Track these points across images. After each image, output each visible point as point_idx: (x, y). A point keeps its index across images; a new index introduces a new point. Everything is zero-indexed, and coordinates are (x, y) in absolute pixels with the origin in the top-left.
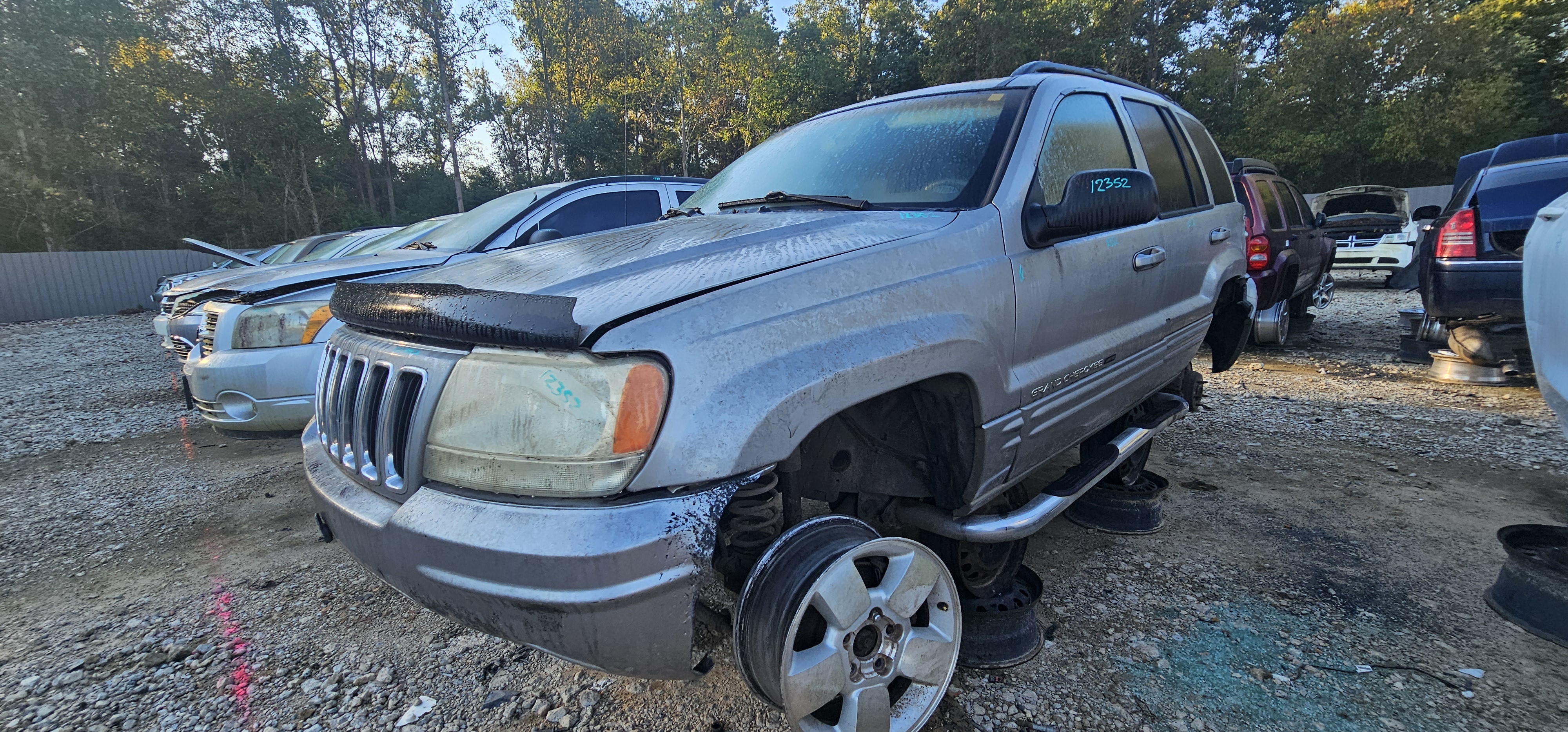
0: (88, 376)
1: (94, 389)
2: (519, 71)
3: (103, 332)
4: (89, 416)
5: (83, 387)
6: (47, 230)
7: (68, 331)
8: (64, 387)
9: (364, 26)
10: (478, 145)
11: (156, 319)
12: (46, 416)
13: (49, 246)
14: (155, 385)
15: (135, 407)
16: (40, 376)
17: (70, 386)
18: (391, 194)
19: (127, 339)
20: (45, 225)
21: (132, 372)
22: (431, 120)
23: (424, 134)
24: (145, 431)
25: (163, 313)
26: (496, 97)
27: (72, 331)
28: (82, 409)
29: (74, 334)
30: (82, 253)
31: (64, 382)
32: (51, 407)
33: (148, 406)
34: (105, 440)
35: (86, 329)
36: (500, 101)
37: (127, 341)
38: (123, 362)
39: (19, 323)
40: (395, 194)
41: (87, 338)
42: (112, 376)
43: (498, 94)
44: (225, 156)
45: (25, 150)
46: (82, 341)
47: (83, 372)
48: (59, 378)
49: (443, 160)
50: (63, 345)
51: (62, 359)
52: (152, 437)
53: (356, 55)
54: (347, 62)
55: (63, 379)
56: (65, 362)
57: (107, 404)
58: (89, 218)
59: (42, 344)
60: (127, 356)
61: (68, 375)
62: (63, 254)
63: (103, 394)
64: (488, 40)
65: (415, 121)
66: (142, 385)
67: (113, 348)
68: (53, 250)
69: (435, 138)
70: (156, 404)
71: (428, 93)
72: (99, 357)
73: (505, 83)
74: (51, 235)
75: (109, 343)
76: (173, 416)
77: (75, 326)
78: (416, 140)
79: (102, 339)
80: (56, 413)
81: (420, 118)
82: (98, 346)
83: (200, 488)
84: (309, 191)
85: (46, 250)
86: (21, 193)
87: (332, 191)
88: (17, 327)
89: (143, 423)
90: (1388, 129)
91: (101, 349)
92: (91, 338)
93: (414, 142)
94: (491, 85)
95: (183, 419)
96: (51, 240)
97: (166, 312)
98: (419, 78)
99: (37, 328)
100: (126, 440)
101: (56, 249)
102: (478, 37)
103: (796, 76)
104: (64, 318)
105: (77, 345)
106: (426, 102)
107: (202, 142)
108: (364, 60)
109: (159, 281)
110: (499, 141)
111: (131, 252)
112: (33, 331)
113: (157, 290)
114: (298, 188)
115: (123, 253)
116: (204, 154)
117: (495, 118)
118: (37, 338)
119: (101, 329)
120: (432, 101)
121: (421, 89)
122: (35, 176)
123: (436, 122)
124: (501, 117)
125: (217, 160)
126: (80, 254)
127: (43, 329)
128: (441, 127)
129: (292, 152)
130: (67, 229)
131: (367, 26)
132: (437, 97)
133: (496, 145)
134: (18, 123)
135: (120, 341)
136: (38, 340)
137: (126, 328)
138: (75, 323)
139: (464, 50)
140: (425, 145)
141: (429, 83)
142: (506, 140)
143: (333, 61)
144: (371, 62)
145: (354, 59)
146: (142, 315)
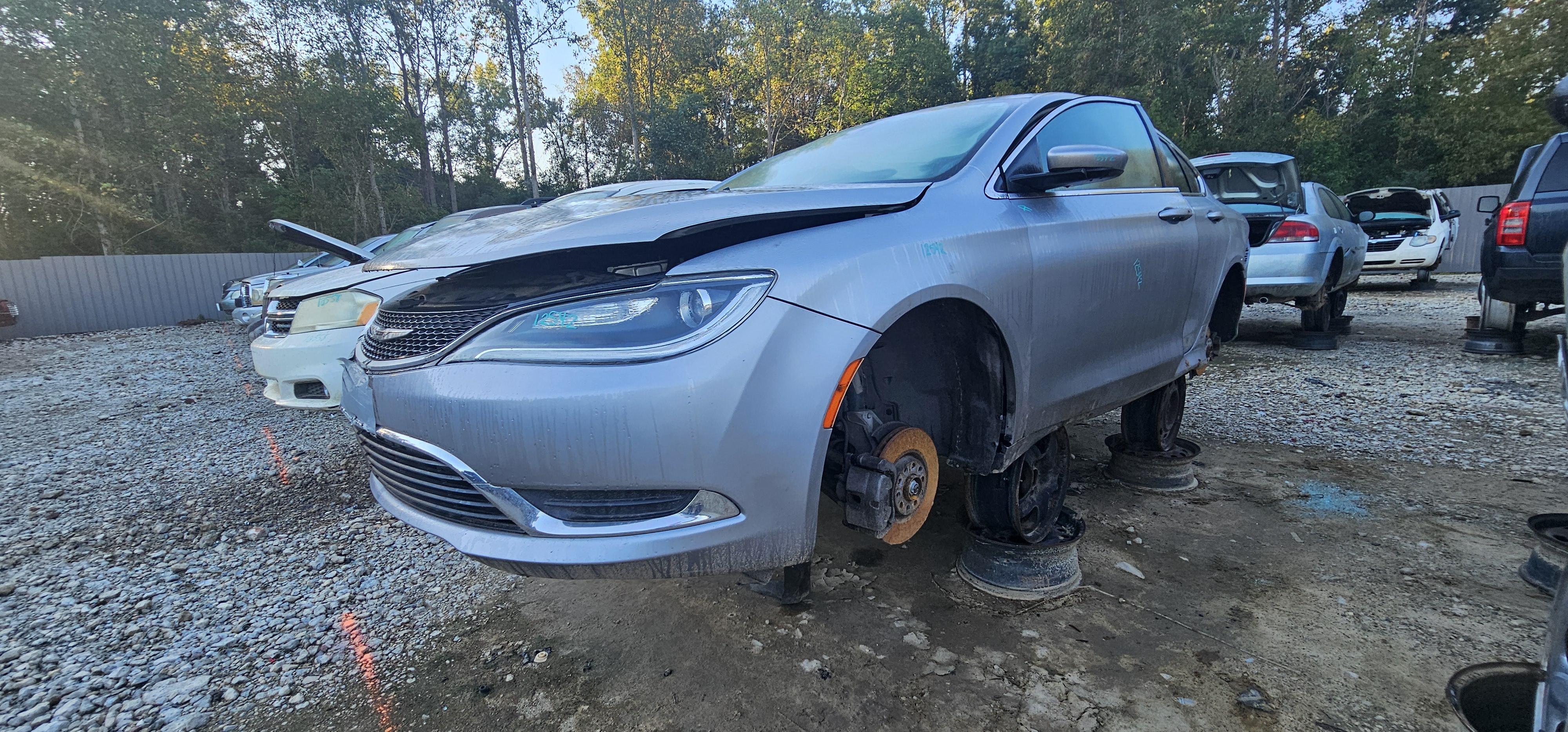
2: (580, 73)
3: (161, 347)
6: (103, 231)
7: (119, 346)
9: (430, 23)
11: (254, 345)
13: (105, 249)
14: (250, 464)
18: (454, 198)
20: (101, 226)
21: (202, 424)
22: (483, 128)
23: (476, 141)
26: (548, 102)
27: (124, 346)
29: (127, 350)
35: (141, 344)
36: (555, 107)
37: (190, 361)
38: (186, 401)
39: (68, 335)
41: (142, 357)
43: (551, 100)
44: (283, 165)
45: (81, 142)
46: (134, 361)
48: (88, 435)
49: (495, 168)
50: (111, 367)
51: (103, 393)
53: (421, 53)
54: (411, 60)
58: (149, 218)
59: (86, 365)
60: (190, 387)
62: (119, 257)
64: (567, 28)
65: (467, 128)
66: (222, 463)
67: (172, 374)
68: (108, 254)
69: (487, 145)
71: (481, 101)
72: (153, 388)
73: (565, 86)
74: (106, 236)
75: (168, 365)
77: (129, 339)
78: (469, 147)
79: (160, 357)
81: (472, 126)
82: (153, 370)
84: (377, 192)
85: (101, 253)
87: (405, 190)
88: (66, 341)
91: (157, 375)
92: (146, 356)
93: (467, 151)
94: (544, 91)
96: (108, 242)
98: (472, 86)
99: (86, 342)
101: (112, 252)
102: (558, 23)
104: (119, 329)
105: (128, 367)
106: (478, 109)
107: (260, 152)
108: (430, 57)
109: (226, 287)
110: (552, 149)
111: (193, 256)
112: (81, 346)
113: (224, 297)
114: (367, 191)
115: (184, 256)
116: (261, 165)
117: (548, 125)
118: (82, 356)
119: (159, 344)
120: (484, 109)
121: (474, 97)
122: (91, 171)
123: (488, 130)
124: (554, 124)
125: (273, 169)
126: (139, 257)
127: (93, 344)
128: (493, 134)
129: (363, 147)
130: (125, 230)
131: (433, 21)
132: (489, 105)
133: (548, 152)
134: (74, 112)
135: (181, 362)
136: (83, 359)
137: (188, 343)
138: (129, 335)
139: (544, 37)
140: (477, 153)
141: (481, 91)
142: (558, 147)
143: (402, 55)
144: (436, 60)
145: (418, 56)
146: (204, 327)
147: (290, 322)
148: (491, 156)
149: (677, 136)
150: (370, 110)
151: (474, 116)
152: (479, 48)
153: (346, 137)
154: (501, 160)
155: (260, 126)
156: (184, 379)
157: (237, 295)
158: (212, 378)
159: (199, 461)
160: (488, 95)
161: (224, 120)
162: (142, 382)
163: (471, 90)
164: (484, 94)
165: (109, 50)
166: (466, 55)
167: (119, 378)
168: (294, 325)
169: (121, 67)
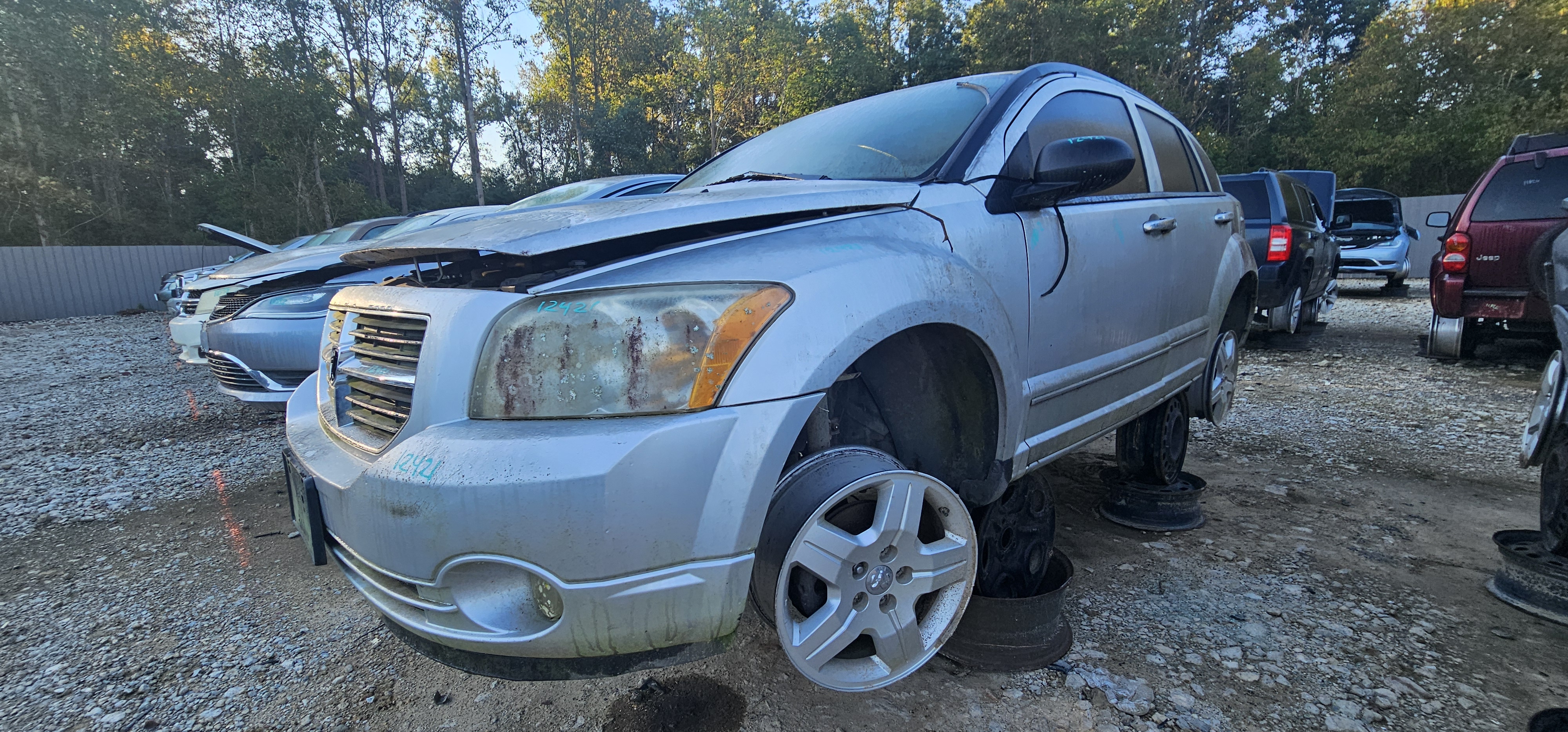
0: (79, 395)
1: (86, 416)
2: (535, 70)
3: (99, 334)
4: (76, 463)
5: (71, 411)
6: (42, 223)
7: (60, 333)
8: (47, 411)
9: (379, 18)
10: (486, 146)
11: (172, 323)
12: (14, 460)
13: (43, 240)
14: (171, 410)
15: (143, 448)
16: (19, 392)
17: (54, 410)
18: (404, 192)
19: (128, 344)
20: (39, 217)
21: (136, 389)
22: (440, 121)
23: (432, 133)
24: (161, 495)
25: (183, 314)
26: (506, 96)
27: (65, 333)
28: (68, 449)
29: (67, 336)
30: (79, 247)
31: (47, 403)
32: (23, 444)
33: (162, 446)
34: (100, 516)
35: (81, 331)
36: (512, 101)
37: (128, 346)
38: (124, 374)
39: (7, 323)
40: (408, 193)
41: (82, 342)
42: (110, 396)
43: (509, 94)
44: (229, 153)
45: (19, 135)
46: (75, 345)
47: (73, 388)
48: (42, 396)
49: (451, 161)
50: (53, 350)
51: (50, 369)
52: (172, 510)
53: (370, 48)
54: (360, 55)
55: (46, 399)
56: (54, 371)
57: (103, 441)
58: (88, 210)
59: (29, 348)
60: (128, 364)
61: (55, 391)
62: (58, 248)
63: (98, 424)
64: (512, 31)
65: (423, 120)
66: (150, 410)
67: (112, 355)
68: (47, 245)
69: (443, 138)
70: (174, 443)
71: (437, 93)
72: (94, 366)
73: (520, 81)
74: (44, 227)
75: (108, 348)
76: (201, 467)
77: (69, 327)
78: (424, 140)
79: (99, 343)
80: (30, 456)
81: (428, 118)
82: (93, 352)
83: (287, 664)
84: (322, 186)
85: (39, 244)
86: (14, 182)
87: (348, 186)
89: (157, 480)
90: (1490, 130)
91: (97, 356)
92: (87, 341)
93: (423, 143)
94: (502, 85)
95: (216, 473)
96: (46, 233)
97: (186, 312)
98: (427, 77)
99: (27, 329)
100: (134, 514)
101: (51, 243)
102: (502, 26)
103: (835, 72)
104: (59, 318)
105: (69, 350)
106: (435, 101)
107: (205, 140)
108: (379, 53)
109: (164, 279)
110: (509, 142)
111: (133, 248)
112: (21, 332)
113: (162, 288)
114: (310, 183)
115: (123, 248)
116: (208, 152)
117: (506, 118)
118: (24, 341)
119: (98, 331)
120: (440, 101)
121: (430, 88)
122: (30, 163)
123: (444, 122)
124: (512, 118)
125: (220, 158)
126: (77, 248)
127: (33, 331)
128: (449, 127)
129: (306, 144)
130: (63, 222)
131: (382, 17)
132: (446, 97)
133: (506, 146)
134: (12, 106)
135: (120, 346)
136: (25, 344)
137: (126, 330)
138: (69, 324)
139: (489, 39)
140: (433, 145)
141: (438, 83)
142: (516, 141)
143: (348, 52)
144: (385, 55)
145: (367, 51)
146: (144, 316)
147: (195, 307)
148: (448, 149)
149: (617, 139)
150: (313, 109)
151: (430, 108)
152: (431, 43)
153: (288, 134)
154: (458, 153)
155: (205, 113)
156: (122, 358)
157: (173, 287)
158: (148, 358)
159: (133, 409)
160: (445, 87)
161: (165, 116)
162: (84, 361)
163: (427, 82)
164: (440, 86)
165: (48, 48)
166: (416, 51)
167: (64, 358)
168: (198, 309)
169: (61, 64)
